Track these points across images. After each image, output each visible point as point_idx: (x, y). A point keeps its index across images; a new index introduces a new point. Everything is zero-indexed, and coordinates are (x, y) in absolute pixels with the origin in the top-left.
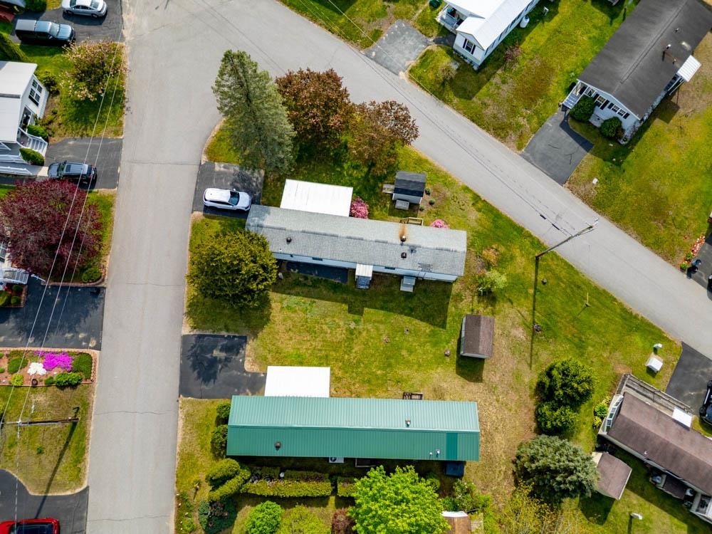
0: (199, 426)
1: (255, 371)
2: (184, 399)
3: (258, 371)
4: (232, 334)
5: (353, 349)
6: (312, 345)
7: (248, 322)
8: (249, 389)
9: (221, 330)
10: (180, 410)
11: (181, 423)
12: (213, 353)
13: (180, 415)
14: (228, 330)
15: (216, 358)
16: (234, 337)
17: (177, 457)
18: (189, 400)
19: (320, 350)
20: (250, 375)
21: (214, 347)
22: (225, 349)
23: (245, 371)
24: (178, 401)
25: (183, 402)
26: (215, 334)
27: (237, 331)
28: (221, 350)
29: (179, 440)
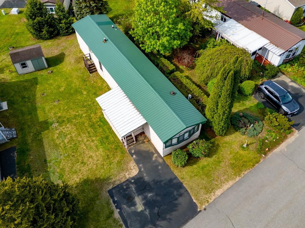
0: (207, 175)
1: (135, 164)
2: (199, 205)
3: (133, 161)
4: (113, 206)
5: (76, 115)
6: (87, 140)
7: (93, 200)
8: (152, 159)
9: (115, 220)
10: (210, 201)
11: (218, 192)
12: (142, 211)
13: (214, 198)
14: (112, 212)
15: (145, 204)
16: (114, 202)
17: (242, 175)
18: (196, 199)
19: (89, 133)
20: (141, 165)
21: (136, 213)
22: (131, 202)
23: (140, 171)
24: (205, 209)
25: (202, 204)
26: (122, 223)
27: (108, 204)
28: (134, 204)
29: (231, 183)
